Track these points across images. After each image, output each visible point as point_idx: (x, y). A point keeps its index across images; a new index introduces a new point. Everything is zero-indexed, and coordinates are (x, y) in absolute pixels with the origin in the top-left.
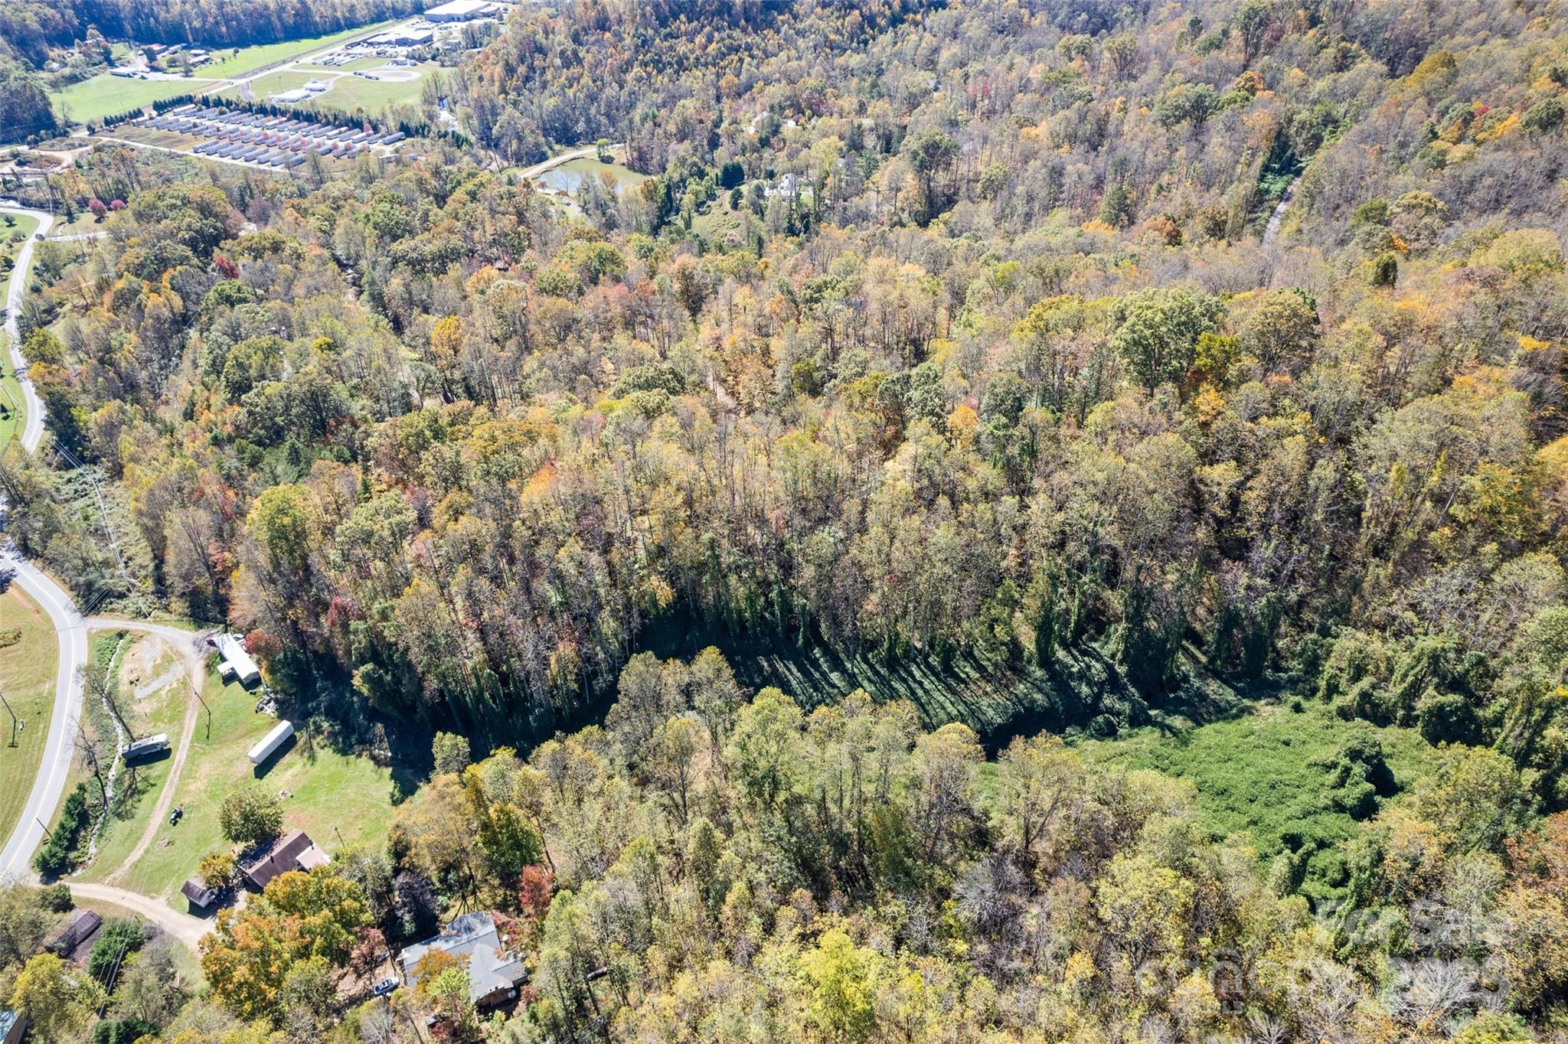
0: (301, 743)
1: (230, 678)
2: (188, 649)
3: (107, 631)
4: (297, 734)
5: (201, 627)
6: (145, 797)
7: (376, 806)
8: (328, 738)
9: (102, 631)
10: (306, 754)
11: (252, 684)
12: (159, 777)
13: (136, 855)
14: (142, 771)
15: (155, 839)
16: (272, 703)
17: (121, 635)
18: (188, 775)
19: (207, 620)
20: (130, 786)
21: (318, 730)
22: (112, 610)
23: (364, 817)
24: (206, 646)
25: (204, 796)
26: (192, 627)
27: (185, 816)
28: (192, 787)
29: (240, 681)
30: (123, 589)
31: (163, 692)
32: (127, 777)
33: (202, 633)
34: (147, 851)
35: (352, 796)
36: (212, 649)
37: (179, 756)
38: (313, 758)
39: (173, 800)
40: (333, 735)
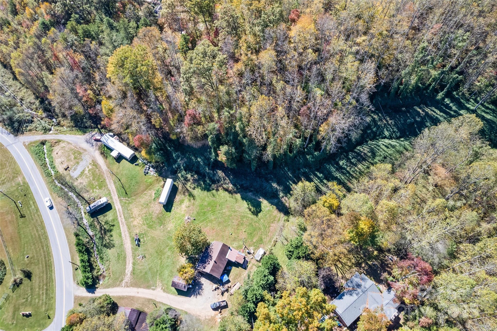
0: (180, 188)
1: (120, 158)
2: (85, 146)
3: (35, 142)
4: (176, 183)
5: (85, 132)
6: (113, 233)
7: (244, 217)
8: (194, 183)
9: (31, 143)
10: (186, 194)
11: (133, 160)
12: (113, 220)
13: (129, 268)
14: (101, 218)
15: (134, 257)
16: (151, 169)
17: (43, 143)
18: (128, 217)
19: (86, 127)
20: (101, 228)
21: (186, 180)
22: (30, 130)
23: (242, 224)
24: (95, 143)
25: (145, 227)
26: (80, 133)
27: (142, 240)
28: (135, 223)
29: (126, 159)
30: (29, 118)
31: (86, 172)
32: (96, 223)
33: (87, 136)
34: (134, 264)
35: (228, 213)
36: (99, 143)
37: (117, 206)
38: (191, 195)
39: (130, 233)
40: (195, 181)
